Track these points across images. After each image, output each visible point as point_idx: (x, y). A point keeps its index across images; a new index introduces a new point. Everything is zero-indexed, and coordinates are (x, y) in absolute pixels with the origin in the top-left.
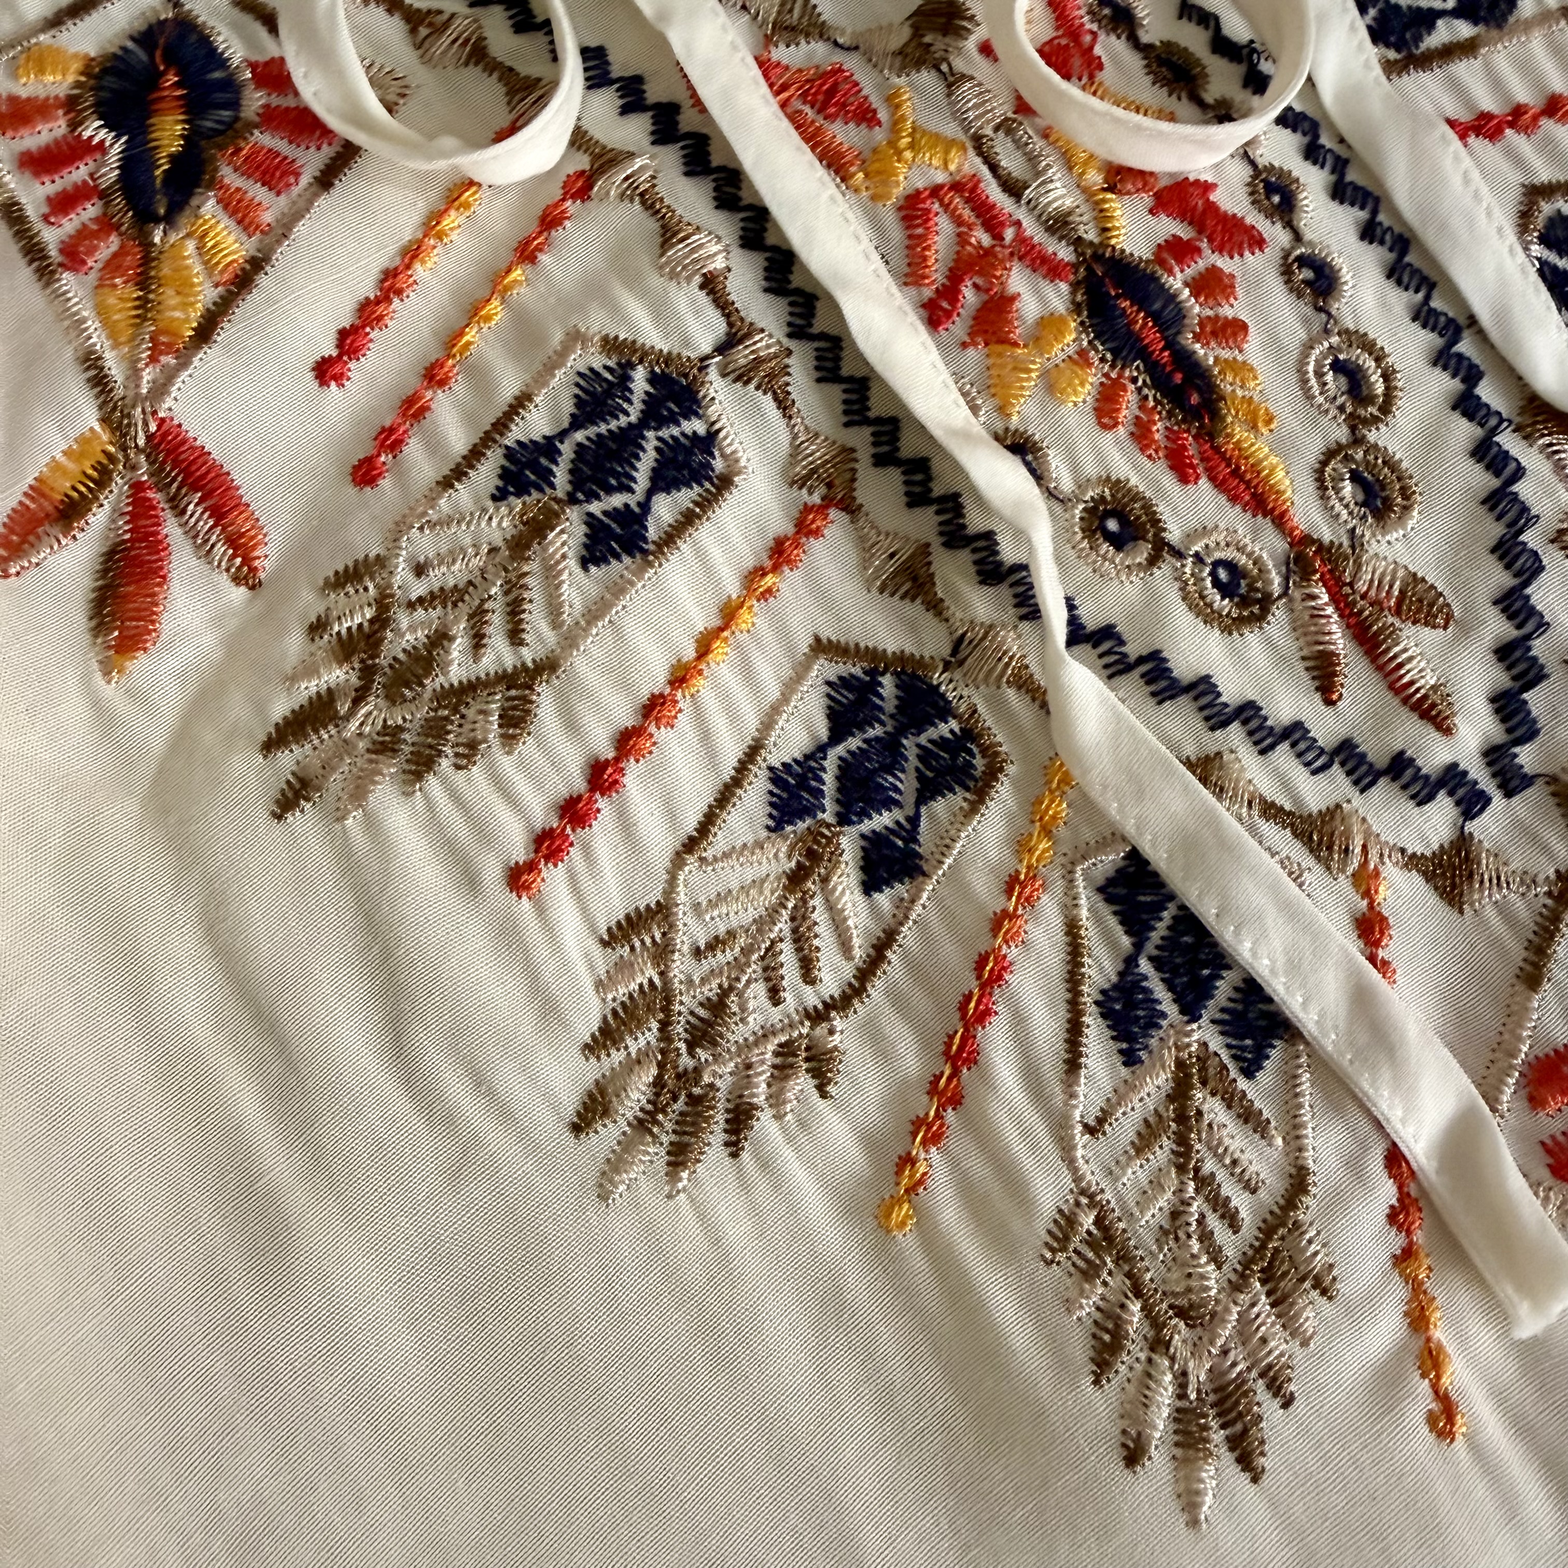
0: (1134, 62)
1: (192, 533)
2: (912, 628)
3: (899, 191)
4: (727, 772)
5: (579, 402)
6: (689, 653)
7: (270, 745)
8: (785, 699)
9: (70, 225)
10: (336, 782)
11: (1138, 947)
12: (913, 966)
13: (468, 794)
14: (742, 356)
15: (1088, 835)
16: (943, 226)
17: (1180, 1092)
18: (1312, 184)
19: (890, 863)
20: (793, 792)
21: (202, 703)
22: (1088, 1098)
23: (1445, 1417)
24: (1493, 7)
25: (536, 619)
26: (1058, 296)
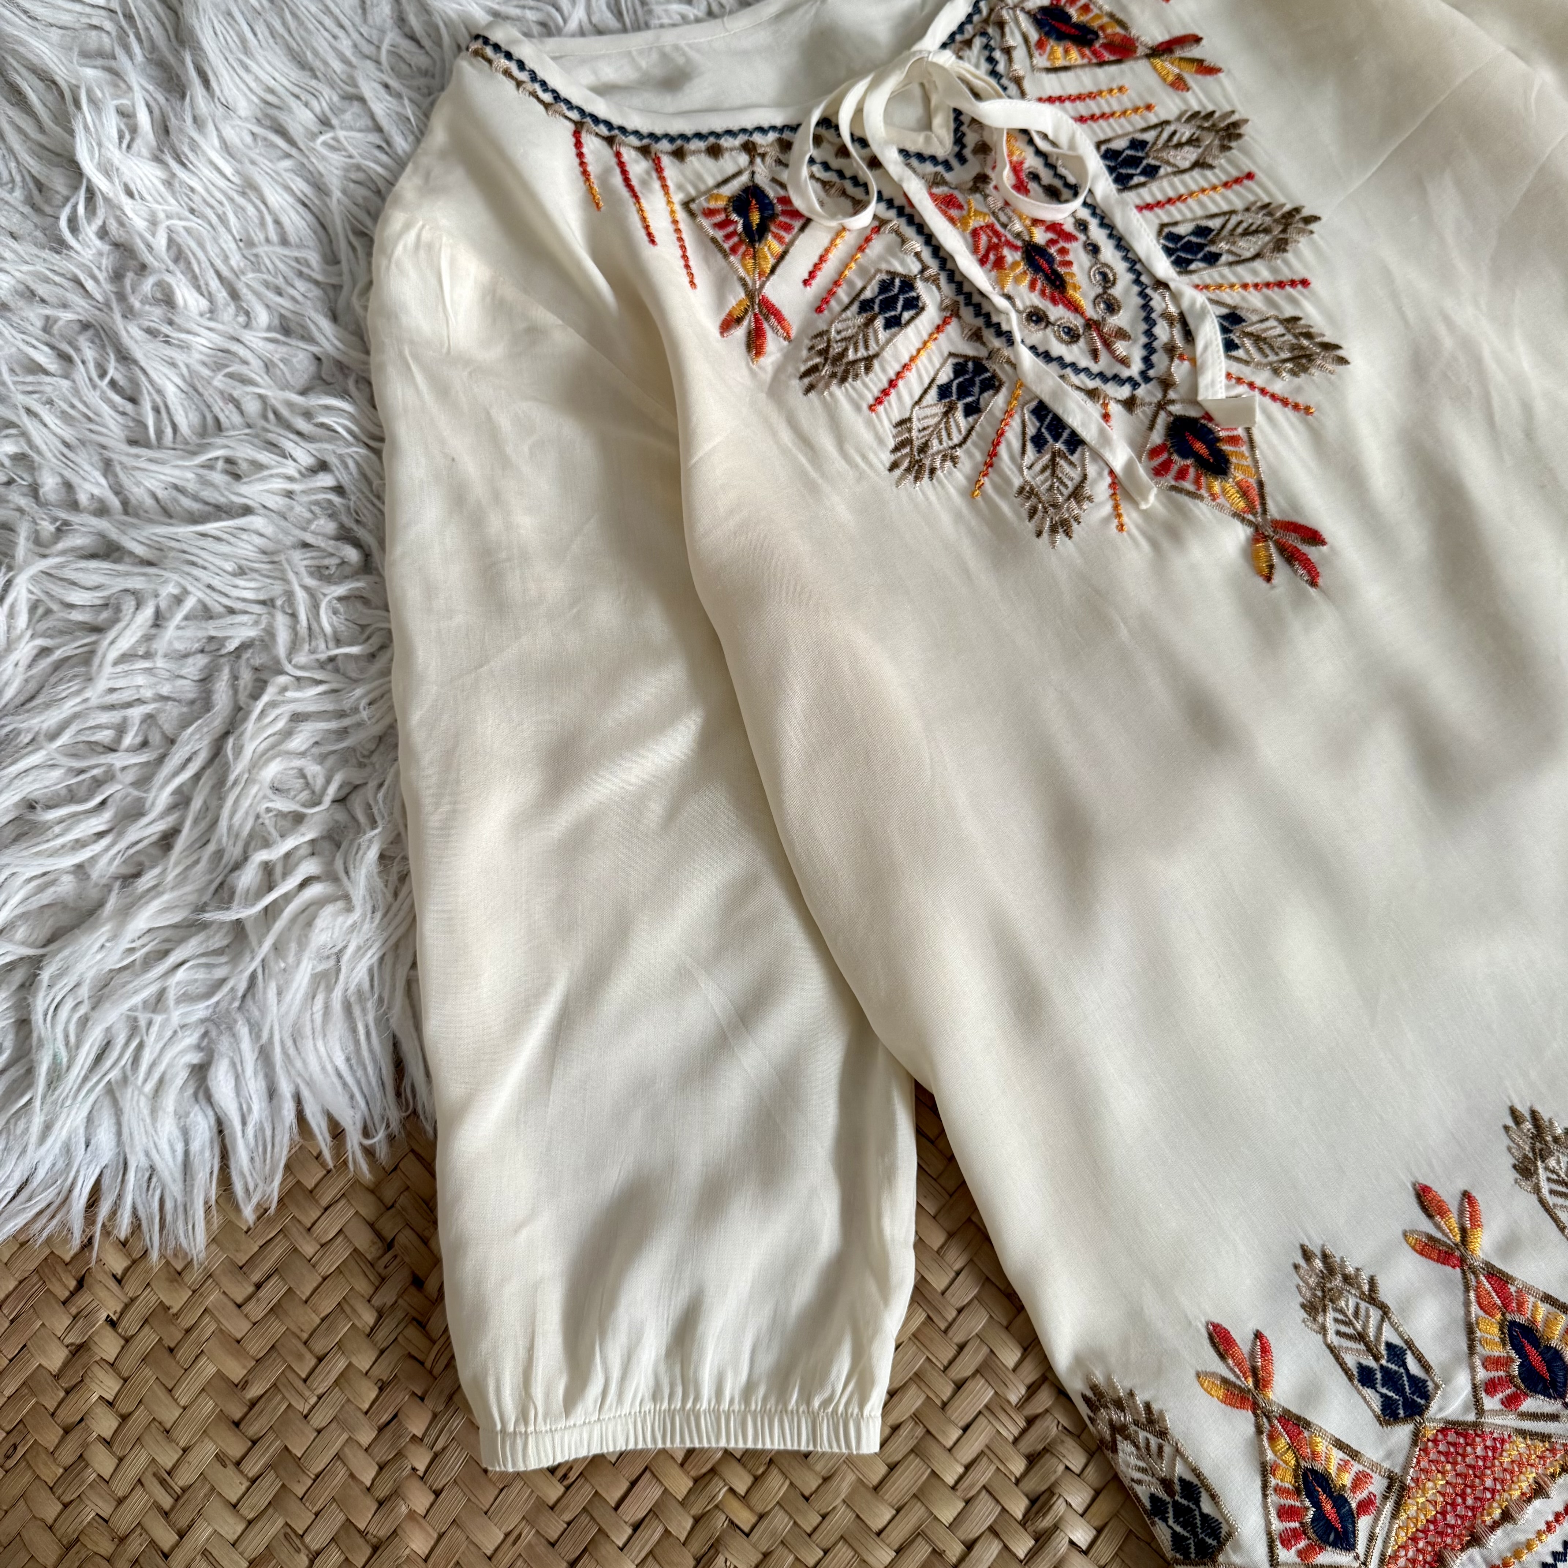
0: (1040, 190)
1: (772, 327)
2: (977, 350)
3: (971, 228)
4: (926, 385)
5: (880, 288)
6: (915, 353)
7: (801, 378)
8: (941, 367)
9: (731, 243)
10: (821, 385)
11: (1042, 425)
12: (978, 435)
13: (857, 387)
14: (927, 274)
15: (1027, 398)
16: (984, 240)
17: (1053, 460)
18: (1093, 224)
19: (972, 410)
20: (944, 392)
21: (779, 370)
22: (1027, 461)
23: (1121, 527)
24: (1151, 172)
25: (872, 344)
26: (1018, 256)
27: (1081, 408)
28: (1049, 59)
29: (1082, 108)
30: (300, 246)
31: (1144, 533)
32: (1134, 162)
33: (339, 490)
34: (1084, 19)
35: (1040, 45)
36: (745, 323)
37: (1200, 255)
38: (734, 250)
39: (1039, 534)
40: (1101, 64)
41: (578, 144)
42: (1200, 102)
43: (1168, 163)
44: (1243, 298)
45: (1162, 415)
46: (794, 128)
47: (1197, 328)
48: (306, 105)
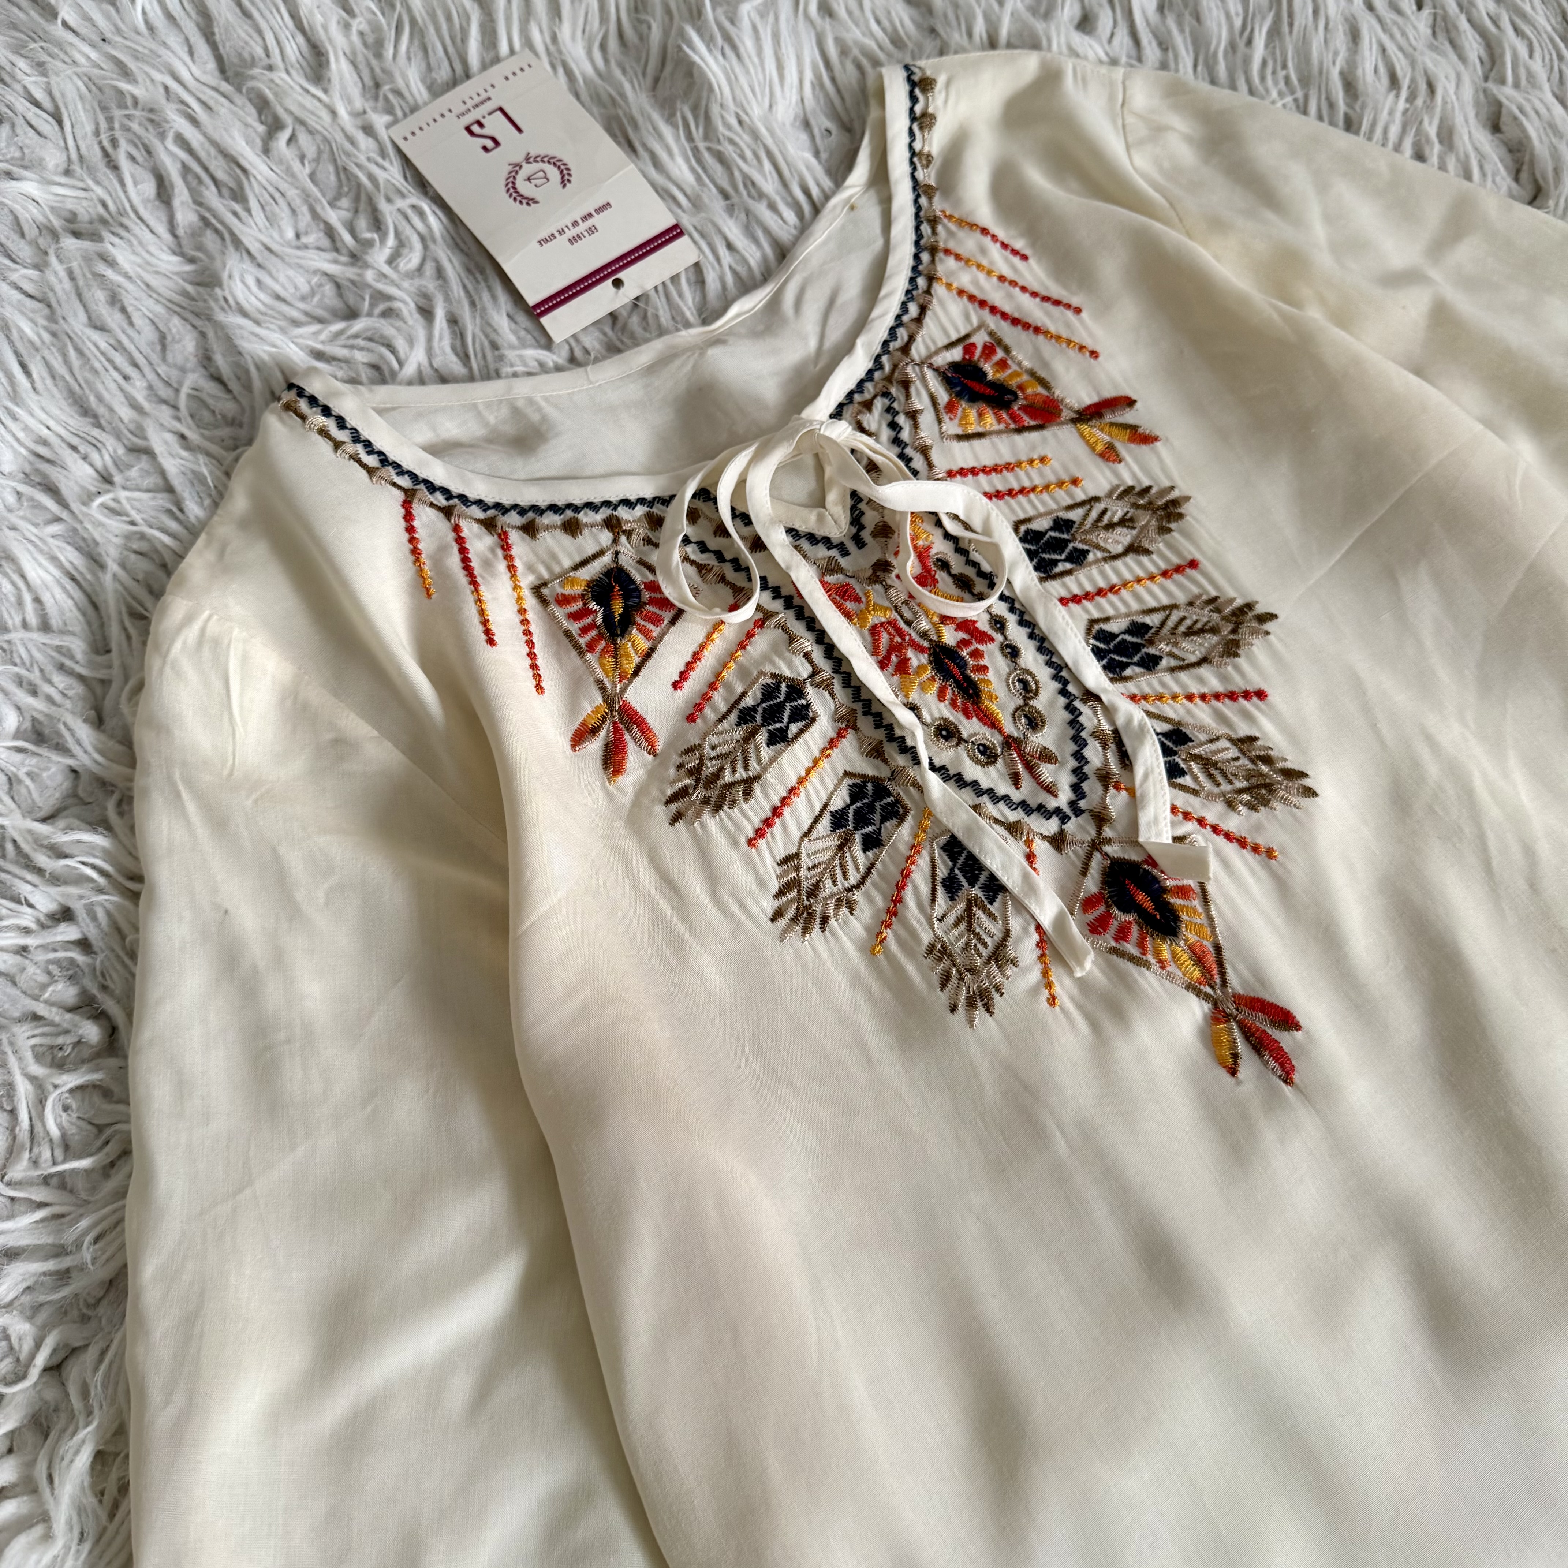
0: (949, 580)
1: (634, 739)
2: (877, 768)
3: (869, 625)
4: (817, 813)
5: (763, 694)
6: (803, 774)
7: (668, 803)
8: (835, 790)
9: (588, 637)
10: (690, 813)
11: (954, 865)
12: (880, 874)
13: (733, 816)
14: (818, 679)
15: (937, 831)
16: (885, 636)
17: (968, 909)
18: (1011, 620)
19: (872, 843)
20: (838, 820)
21: (641, 791)
22: (938, 910)
23: (1052, 1000)
24: (1078, 558)
25: (753, 762)
26: (924, 659)
27: (1001, 848)
28: (960, 425)
29: (998, 482)
30: (63, 632)
31: (1079, 1007)
32: (1058, 545)
33: (84, 944)
34: (1001, 376)
35: (951, 408)
36: (602, 734)
37: (1136, 659)
38: (591, 646)
39: (953, 1009)
40: (1021, 430)
41: (408, 517)
42: (1134, 476)
43: (1098, 547)
44: (1189, 712)
45: (1097, 857)
46: (666, 501)
47: (1135, 750)
48: (85, 458)
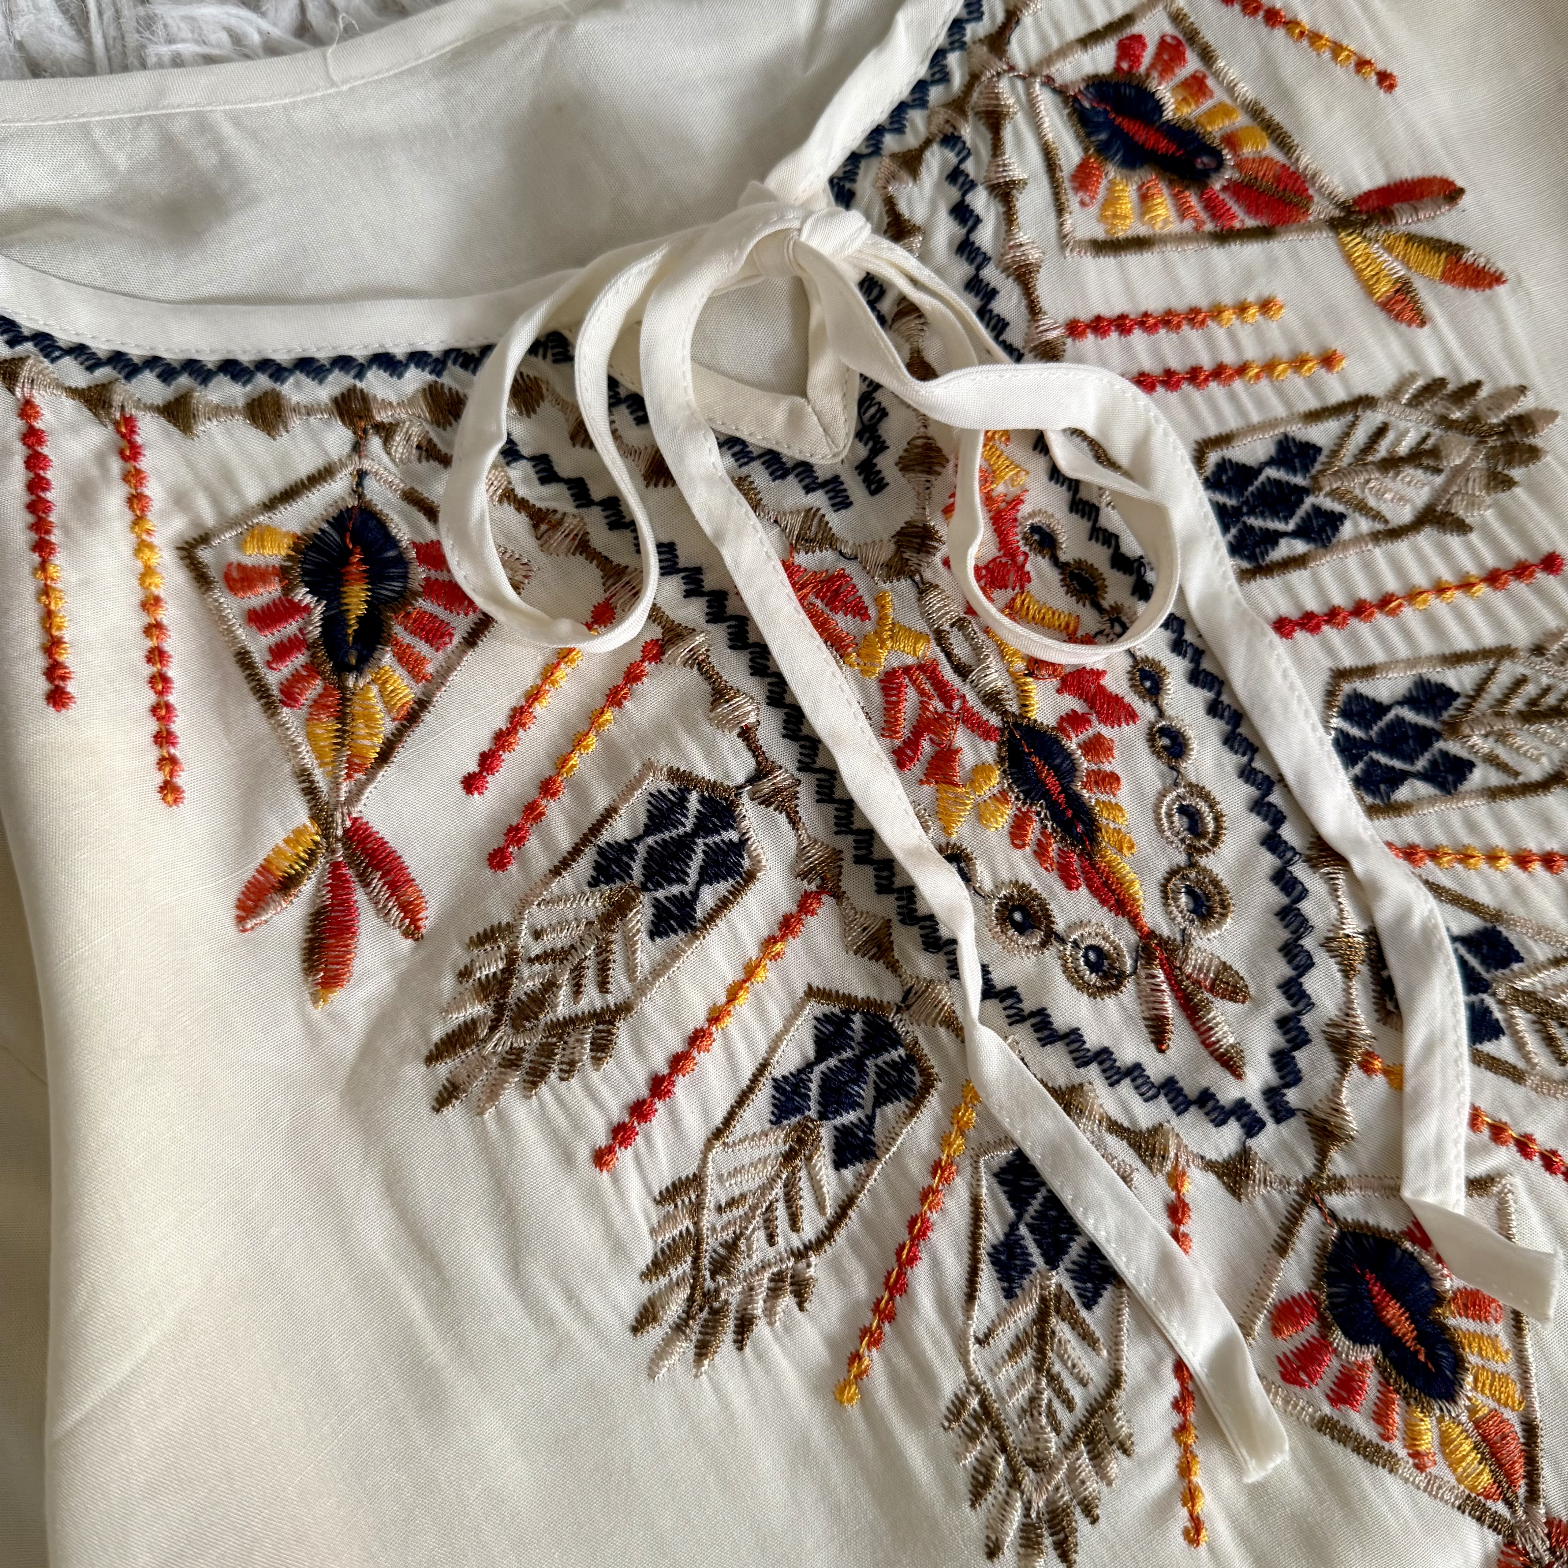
0: (1053, 576)
1: (375, 901)
2: (876, 981)
3: (881, 669)
4: (745, 1083)
5: (650, 816)
6: (722, 999)
7: (432, 1058)
8: (786, 1030)
10: (478, 1086)
11: (1019, 1216)
12: (866, 1222)
13: (568, 1098)
14: (766, 786)
15: (989, 1137)
16: (911, 696)
17: (1041, 1318)
18: (1175, 672)
19: (853, 1148)
20: (788, 1097)
22: (979, 1319)
23: (1194, 1530)
24: (1322, 530)
25: (617, 974)
26: (988, 751)
28: (1102, 218)
29: (1171, 353)
31: (1245, 1538)
32: (1283, 500)
34: (1191, 112)
35: (1084, 178)
36: (307, 887)
37: (1421, 764)
38: (289, 694)
39: (993, 1551)
40: (1225, 236)
42: (1448, 356)
43: (1363, 508)
44: (1517, 891)
45: (1312, 1216)
46: (470, 360)
47: (1412, 991)
